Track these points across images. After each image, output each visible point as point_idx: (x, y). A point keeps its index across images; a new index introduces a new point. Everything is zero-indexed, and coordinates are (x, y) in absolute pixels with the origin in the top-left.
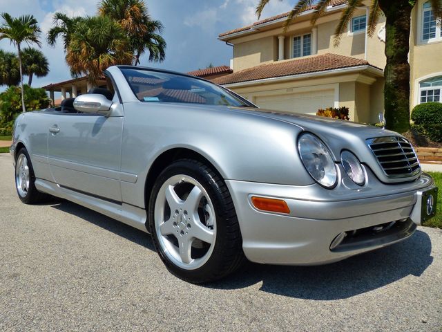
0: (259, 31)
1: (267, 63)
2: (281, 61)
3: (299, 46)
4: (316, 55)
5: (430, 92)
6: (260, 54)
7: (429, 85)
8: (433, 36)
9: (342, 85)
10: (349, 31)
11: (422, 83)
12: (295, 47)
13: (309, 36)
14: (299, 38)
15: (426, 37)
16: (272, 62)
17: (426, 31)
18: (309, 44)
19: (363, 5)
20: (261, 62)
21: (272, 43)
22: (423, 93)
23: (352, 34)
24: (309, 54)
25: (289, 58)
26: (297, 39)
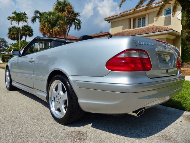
0: (122, 16)
1: (126, 30)
2: (132, 29)
3: (140, 23)
4: (148, 27)
6: (122, 26)
10: (163, 16)
12: (138, 23)
13: (145, 18)
14: (140, 19)
16: (128, 30)
18: (145, 22)
19: (170, 3)
20: (123, 30)
21: (128, 21)
23: (165, 16)
24: (145, 26)
25: (135, 28)
26: (139, 19)
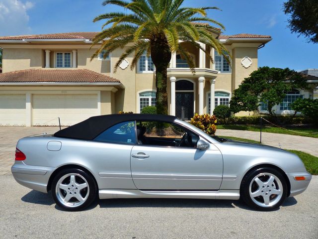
0: (30, 43)
1: (36, 68)
2: (47, 68)
3: (61, 60)
4: (77, 69)
5: (144, 99)
6: (30, 60)
7: (143, 96)
8: (145, 70)
9: (102, 92)
10: (99, 58)
11: (141, 94)
12: (58, 60)
13: (70, 53)
15: (141, 70)
16: (40, 68)
17: (141, 66)
18: (69, 60)
20: (30, 66)
21: (40, 54)
22: (141, 99)
23: (101, 59)
24: (69, 66)
25: (53, 68)
26: (60, 54)
